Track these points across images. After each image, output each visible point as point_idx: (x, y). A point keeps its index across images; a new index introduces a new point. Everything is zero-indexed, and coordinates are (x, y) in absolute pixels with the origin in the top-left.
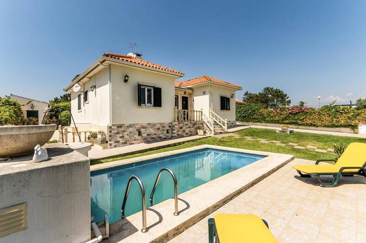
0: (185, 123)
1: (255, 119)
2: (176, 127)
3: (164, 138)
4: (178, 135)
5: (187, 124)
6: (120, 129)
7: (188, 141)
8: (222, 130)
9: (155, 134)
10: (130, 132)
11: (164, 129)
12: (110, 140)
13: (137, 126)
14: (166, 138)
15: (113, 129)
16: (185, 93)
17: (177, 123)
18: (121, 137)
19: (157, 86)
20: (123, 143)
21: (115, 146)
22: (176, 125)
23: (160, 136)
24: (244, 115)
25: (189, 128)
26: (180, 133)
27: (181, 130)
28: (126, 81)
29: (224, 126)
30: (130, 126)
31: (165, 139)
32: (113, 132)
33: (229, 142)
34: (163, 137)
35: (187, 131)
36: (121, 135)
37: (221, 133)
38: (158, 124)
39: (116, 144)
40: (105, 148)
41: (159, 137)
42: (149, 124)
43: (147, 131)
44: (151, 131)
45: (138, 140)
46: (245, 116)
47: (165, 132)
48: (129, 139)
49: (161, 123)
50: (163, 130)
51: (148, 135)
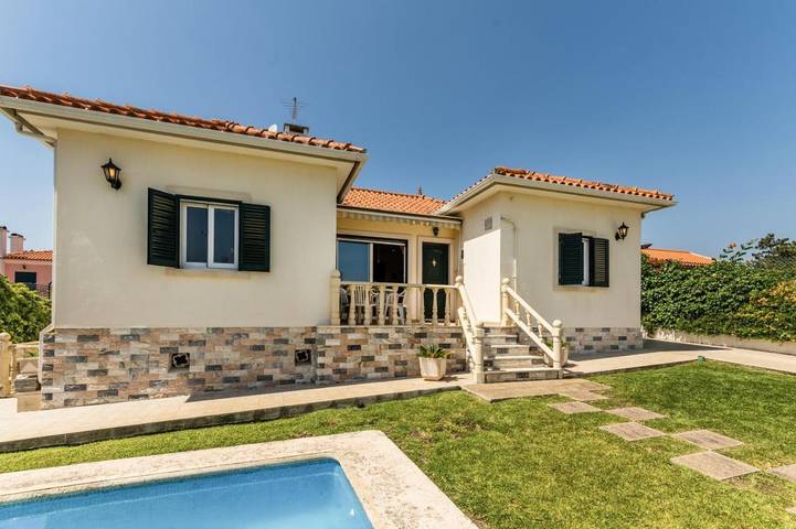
0: (373, 330)
1: (743, 322)
2: (328, 342)
3: (283, 382)
4: (338, 371)
5: (386, 336)
6: (90, 345)
7: (334, 405)
8: (535, 362)
9: (243, 367)
10: (133, 357)
11: (284, 348)
12: (49, 382)
13: (163, 338)
14: (293, 381)
15: (63, 346)
16: (436, 231)
17: (336, 329)
18: (92, 373)
19: (257, 198)
20: (100, 394)
21: (67, 403)
22: (331, 336)
23: (267, 372)
24: (694, 307)
25: (391, 347)
26: (349, 365)
27: (356, 353)
28: (116, 184)
29: (550, 345)
30: (135, 336)
31: (289, 384)
32: (61, 354)
33: (505, 430)
34: (277, 375)
35: (384, 358)
36: (95, 366)
37: (523, 376)
38: (258, 330)
39: (71, 395)
40: (25, 407)
41: (260, 378)
42: (216, 330)
43: (208, 356)
44: (227, 354)
45: (166, 383)
46: (702, 312)
47: (288, 360)
48: (128, 379)
49: (272, 329)
50: (276, 353)
51: (209, 368)
